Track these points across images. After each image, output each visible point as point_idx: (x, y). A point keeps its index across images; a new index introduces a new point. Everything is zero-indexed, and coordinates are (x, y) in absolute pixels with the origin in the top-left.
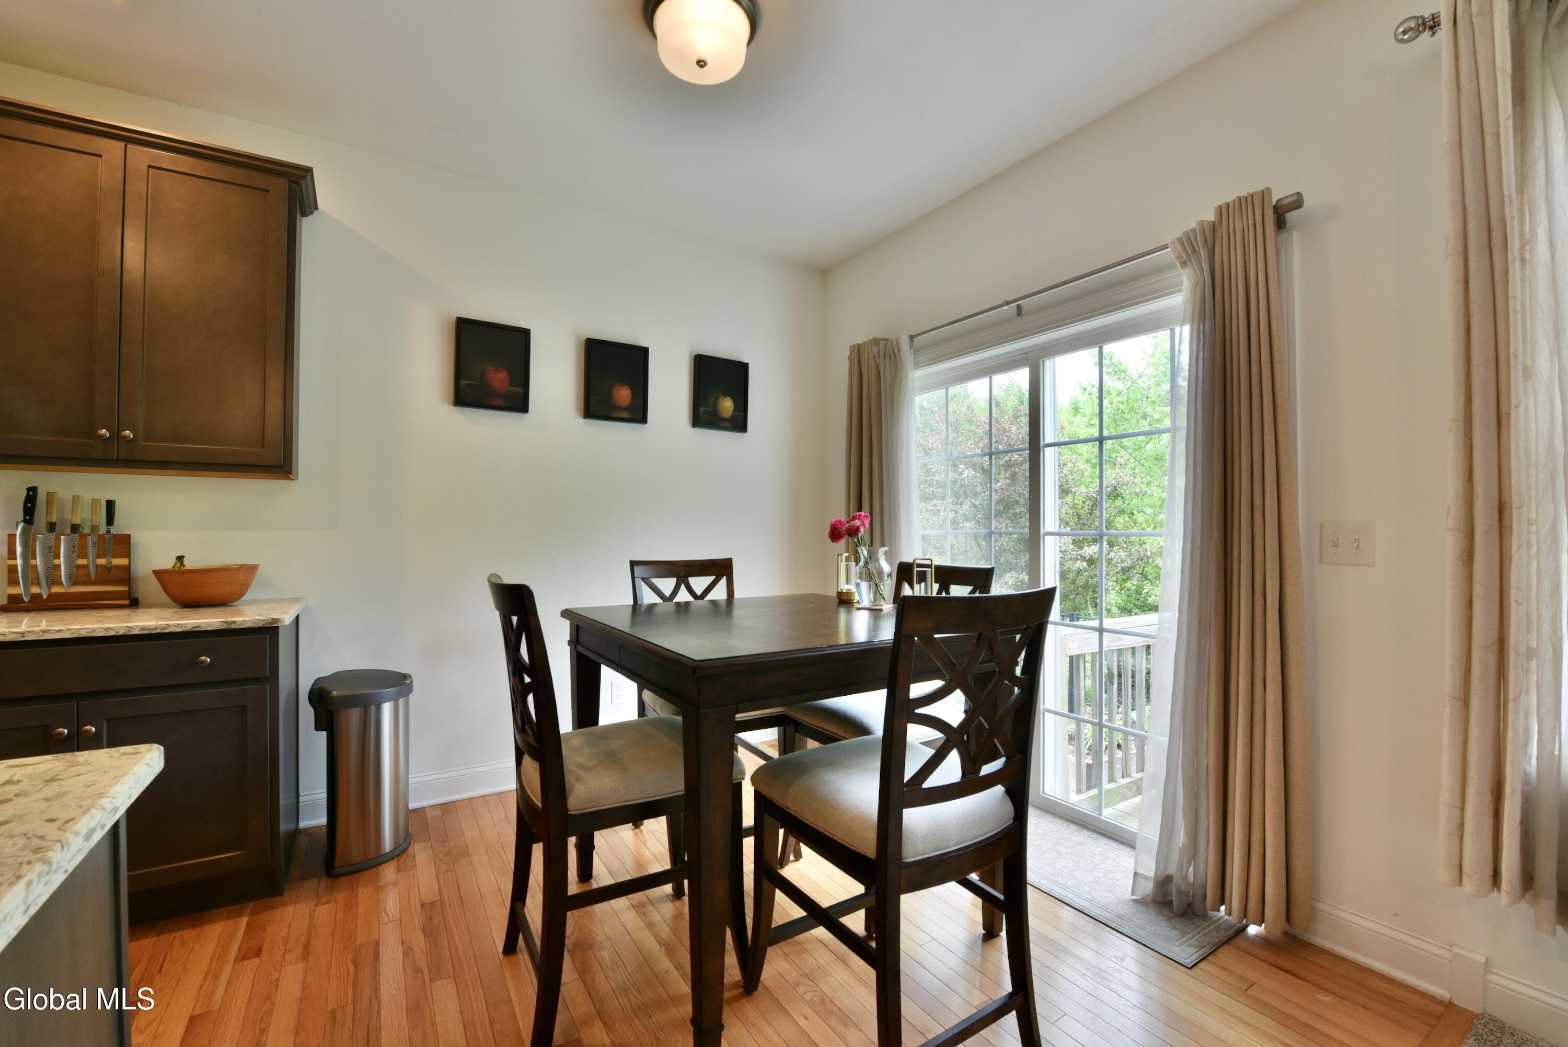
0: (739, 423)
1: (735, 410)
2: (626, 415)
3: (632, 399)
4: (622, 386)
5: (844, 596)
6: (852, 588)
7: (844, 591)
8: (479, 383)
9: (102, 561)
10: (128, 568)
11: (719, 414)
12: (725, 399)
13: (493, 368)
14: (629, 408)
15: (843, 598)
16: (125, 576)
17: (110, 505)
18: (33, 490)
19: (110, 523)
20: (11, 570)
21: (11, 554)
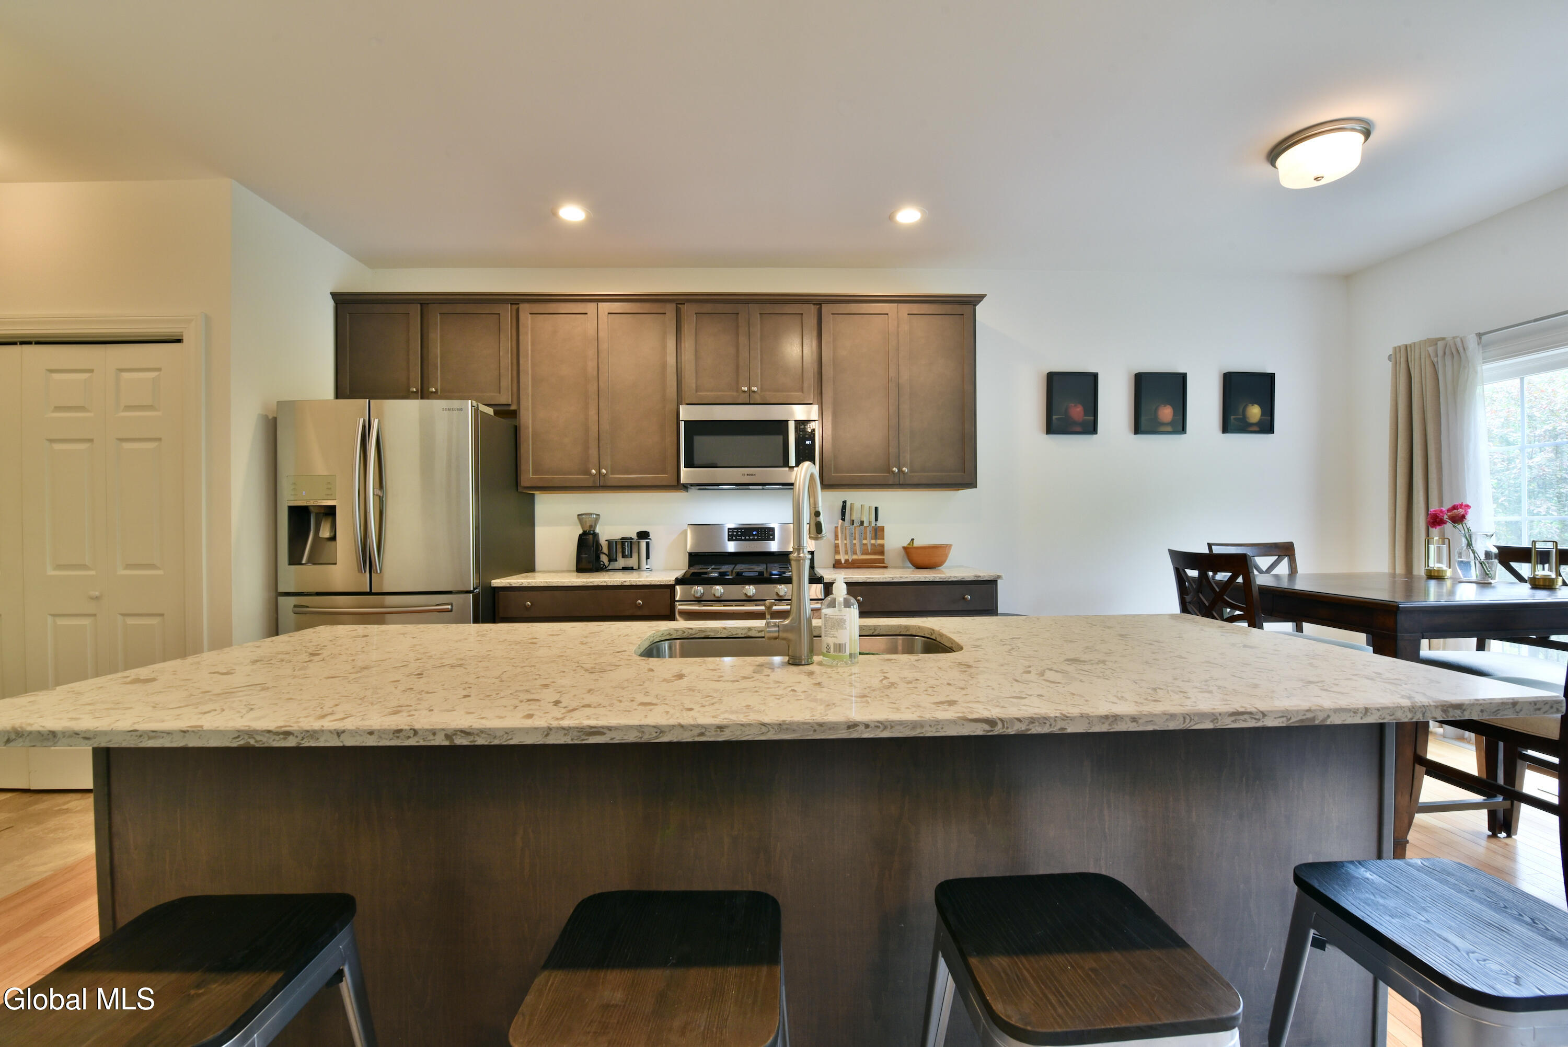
0: (1266, 426)
1: (1262, 415)
2: (1169, 429)
3: (1174, 416)
4: (1165, 406)
5: (1434, 573)
6: (1444, 566)
7: (1435, 569)
8: (1064, 417)
9: (873, 542)
10: (883, 546)
11: (1248, 420)
12: (1253, 407)
13: (1073, 405)
14: (1171, 423)
15: (1433, 574)
16: (881, 551)
17: (876, 509)
18: (845, 502)
19: (876, 520)
20: (837, 546)
21: (836, 537)
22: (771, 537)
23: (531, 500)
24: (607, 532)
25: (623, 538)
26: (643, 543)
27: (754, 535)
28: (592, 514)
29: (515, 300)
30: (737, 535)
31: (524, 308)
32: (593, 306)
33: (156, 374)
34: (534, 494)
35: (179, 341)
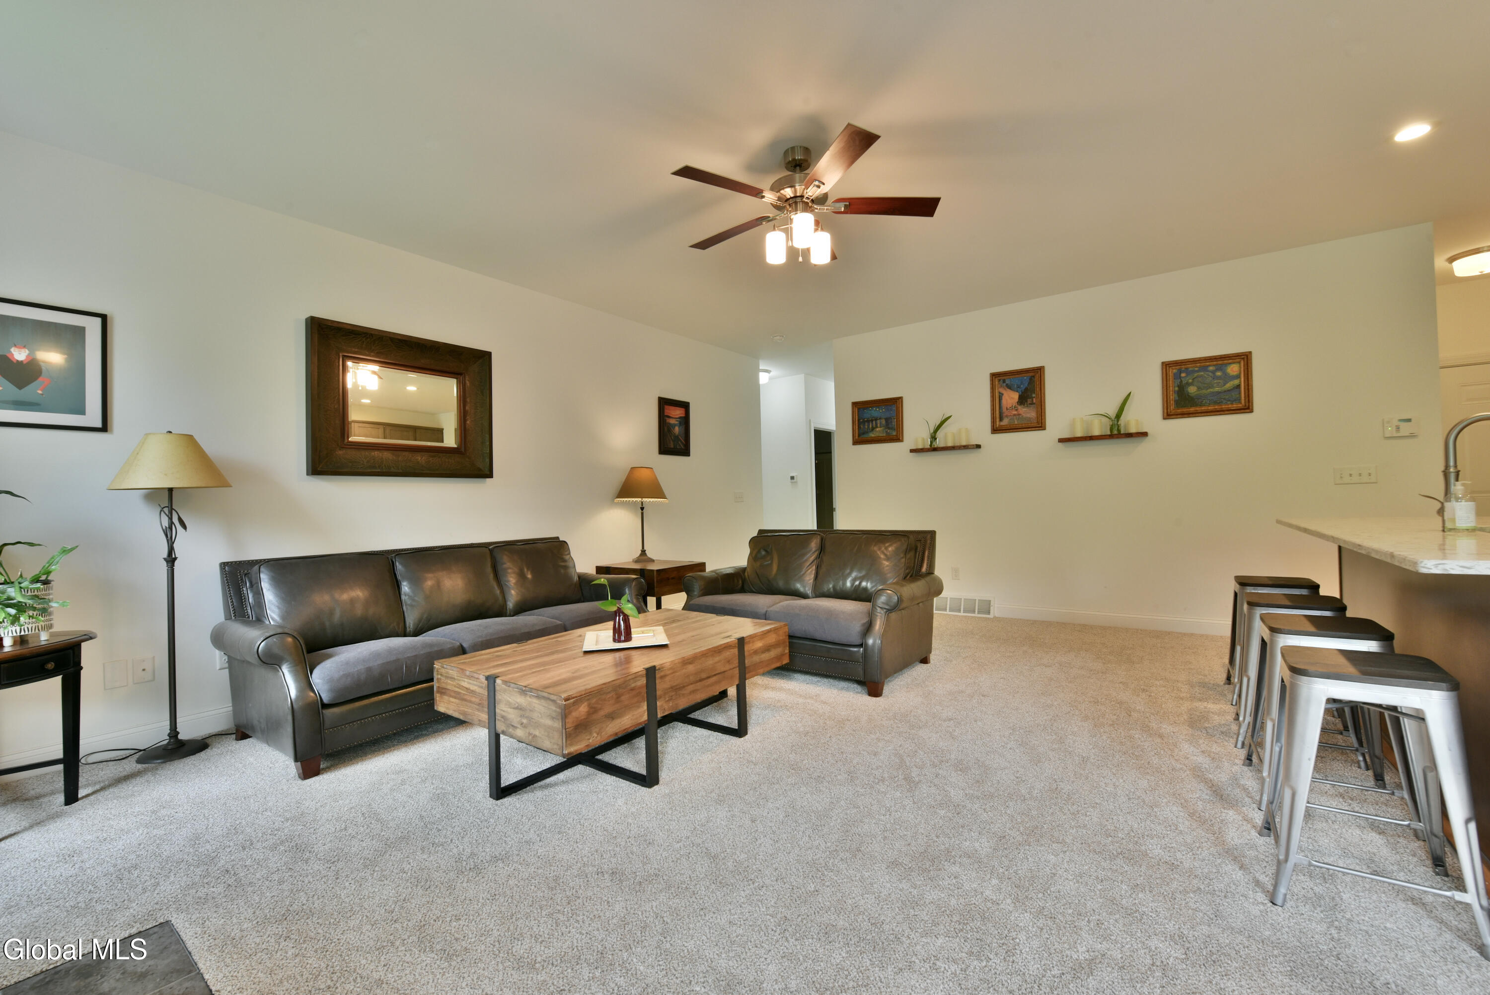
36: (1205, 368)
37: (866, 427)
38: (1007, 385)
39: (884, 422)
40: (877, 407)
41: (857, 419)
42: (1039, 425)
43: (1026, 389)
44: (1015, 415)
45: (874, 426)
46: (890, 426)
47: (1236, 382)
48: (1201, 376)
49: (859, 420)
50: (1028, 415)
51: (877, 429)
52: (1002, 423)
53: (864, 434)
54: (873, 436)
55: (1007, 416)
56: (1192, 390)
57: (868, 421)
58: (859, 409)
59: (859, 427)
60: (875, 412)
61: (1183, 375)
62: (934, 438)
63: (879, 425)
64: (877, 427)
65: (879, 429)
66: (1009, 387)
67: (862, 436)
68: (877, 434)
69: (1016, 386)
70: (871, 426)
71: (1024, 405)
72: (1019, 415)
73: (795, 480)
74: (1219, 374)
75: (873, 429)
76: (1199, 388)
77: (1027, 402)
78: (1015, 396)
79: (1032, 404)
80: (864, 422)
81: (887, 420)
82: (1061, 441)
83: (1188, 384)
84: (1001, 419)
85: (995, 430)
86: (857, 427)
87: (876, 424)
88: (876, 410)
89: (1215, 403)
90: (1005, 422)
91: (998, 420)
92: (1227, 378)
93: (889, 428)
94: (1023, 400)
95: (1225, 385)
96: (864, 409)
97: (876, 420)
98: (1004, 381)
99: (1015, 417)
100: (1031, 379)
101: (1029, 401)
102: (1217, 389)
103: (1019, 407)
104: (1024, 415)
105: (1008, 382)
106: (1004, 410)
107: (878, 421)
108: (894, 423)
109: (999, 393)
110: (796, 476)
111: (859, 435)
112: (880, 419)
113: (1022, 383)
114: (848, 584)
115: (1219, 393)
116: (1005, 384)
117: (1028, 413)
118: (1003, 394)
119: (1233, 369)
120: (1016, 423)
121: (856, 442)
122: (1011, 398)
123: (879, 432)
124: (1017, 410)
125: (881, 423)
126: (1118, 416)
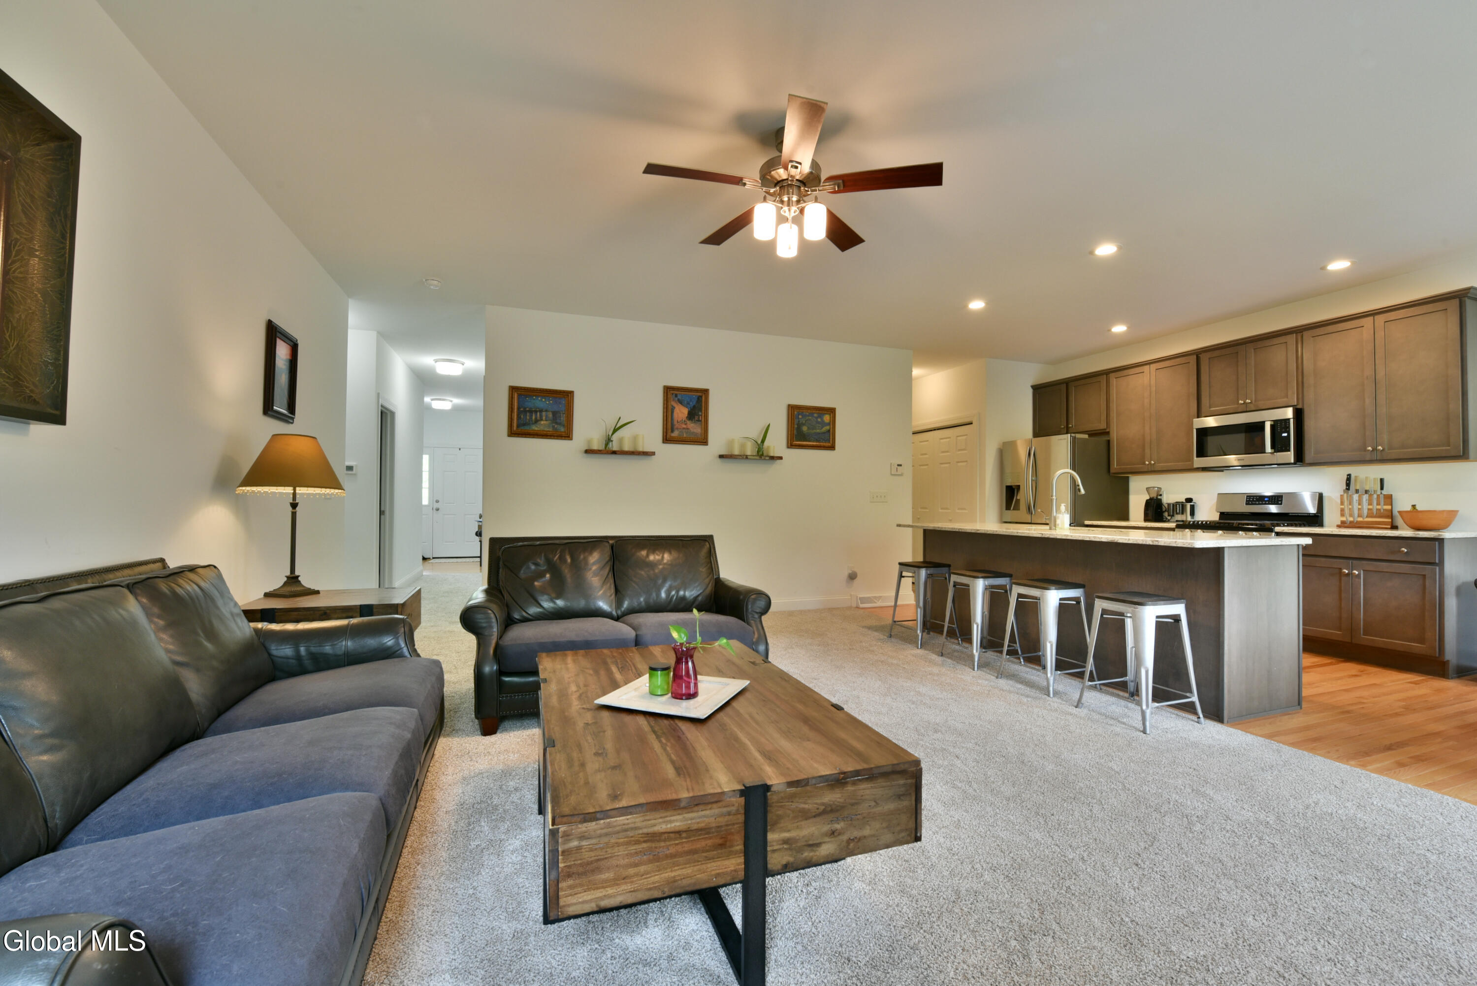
9: (1378, 507)
10: (1391, 511)
16: (1390, 514)
17: (1382, 480)
18: (1349, 475)
19: (1382, 488)
20: (1342, 510)
21: (1342, 503)
22: (1280, 502)
23: (1127, 480)
24: (1168, 498)
25: (1177, 502)
26: (1188, 505)
27: (1266, 501)
28: (1154, 487)
29: (1107, 373)
30: (1253, 500)
31: (1112, 375)
32: (1147, 367)
33: (965, 437)
34: (1128, 477)
35: (972, 423)
36: (812, 415)
37: (528, 418)
38: (678, 400)
39: (550, 415)
40: (543, 397)
41: (516, 407)
42: (703, 441)
43: (694, 407)
44: (684, 428)
45: (538, 418)
46: (558, 421)
47: (828, 428)
48: (810, 420)
49: (519, 408)
50: (695, 431)
51: (542, 422)
52: (673, 435)
53: (524, 425)
54: (536, 429)
55: (677, 429)
56: (805, 429)
57: (531, 412)
58: (519, 395)
59: (519, 417)
60: (539, 402)
61: (800, 417)
62: (609, 440)
63: (544, 418)
64: (542, 420)
65: (545, 422)
66: (680, 402)
67: (522, 428)
68: (542, 428)
69: (686, 402)
70: (534, 418)
71: (692, 420)
72: (688, 429)
73: (354, 472)
74: (819, 420)
75: (536, 421)
76: (809, 428)
77: (694, 418)
78: (685, 411)
79: (699, 421)
80: (525, 412)
81: (555, 413)
82: (721, 457)
83: (804, 424)
84: (672, 431)
85: (667, 439)
86: (515, 417)
87: (541, 416)
88: (541, 400)
89: (817, 441)
90: (676, 434)
91: (669, 431)
92: (824, 424)
93: (557, 423)
94: (692, 416)
95: (822, 428)
96: (526, 396)
97: (541, 411)
98: (676, 396)
99: (684, 431)
100: (698, 398)
101: (696, 418)
102: (818, 431)
103: (688, 422)
104: (692, 430)
105: (679, 397)
106: (675, 423)
107: (544, 413)
108: (563, 418)
109: (672, 406)
110: (356, 466)
111: (518, 426)
112: (546, 411)
113: (691, 400)
114: (663, 595)
115: (819, 433)
116: (677, 399)
117: (695, 428)
118: (674, 408)
119: (827, 418)
120: (685, 436)
121: (512, 433)
122: (681, 412)
123: (544, 425)
124: (686, 424)
125: (546, 416)
126: (763, 441)
